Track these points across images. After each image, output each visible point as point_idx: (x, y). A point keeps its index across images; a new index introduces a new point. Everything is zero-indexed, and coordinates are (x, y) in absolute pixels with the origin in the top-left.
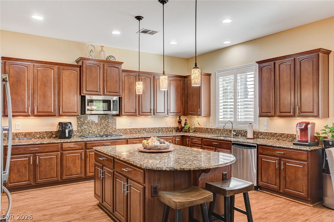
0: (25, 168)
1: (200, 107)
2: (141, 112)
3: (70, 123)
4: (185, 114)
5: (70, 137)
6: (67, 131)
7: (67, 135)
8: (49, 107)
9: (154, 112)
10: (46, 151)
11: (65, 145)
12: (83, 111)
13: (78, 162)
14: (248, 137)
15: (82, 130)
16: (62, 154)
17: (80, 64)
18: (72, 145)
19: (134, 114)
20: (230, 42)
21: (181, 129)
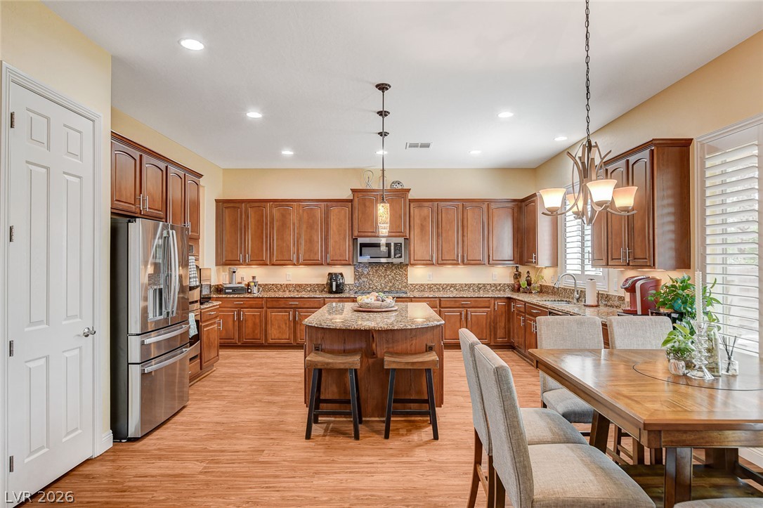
0: (286, 324)
1: (535, 249)
2: (440, 259)
3: (341, 274)
4: (522, 263)
6: (334, 284)
7: (334, 289)
8: (316, 254)
9: (466, 261)
10: (306, 306)
14: (587, 303)
15: (360, 284)
17: (353, 197)
19: (428, 262)
21: (517, 289)
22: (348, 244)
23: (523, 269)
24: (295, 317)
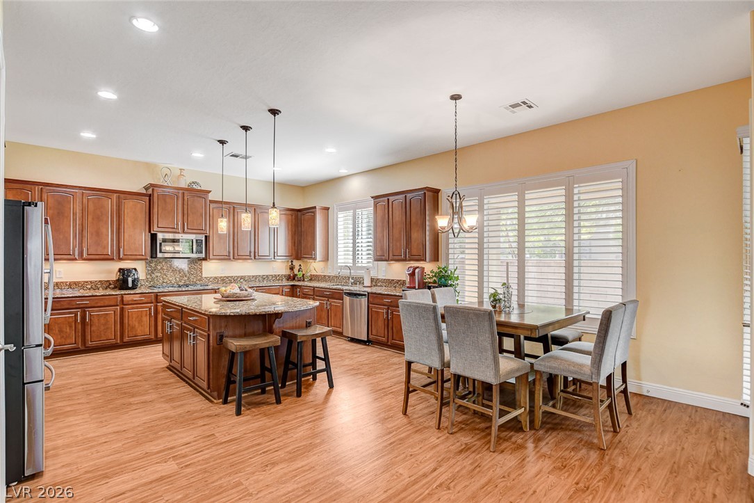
0: (71, 327)
1: (314, 248)
2: (236, 255)
3: (135, 269)
4: (298, 258)
5: (134, 287)
6: (130, 280)
7: (130, 285)
8: (105, 247)
9: (255, 256)
10: (99, 305)
11: (127, 298)
12: (153, 254)
13: (146, 319)
14: (365, 285)
15: (153, 279)
16: (122, 310)
17: (150, 191)
18: (136, 298)
19: (226, 257)
20: (346, 171)
21: (294, 278)
22: (144, 239)
23: (296, 263)
24: (83, 318)
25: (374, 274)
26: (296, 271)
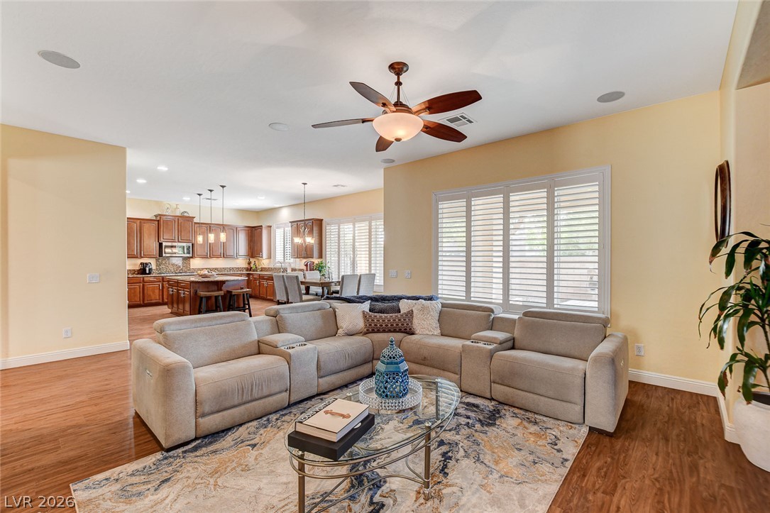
1: (261, 251)
2: (212, 255)
3: (150, 263)
4: (252, 257)
5: (149, 273)
6: (147, 269)
7: (147, 272)
8: (133, 251)
9: (225, 256)
10: (131, 282)
11: (146, 279)
12: (161, 255)
13: (157, 291)
15: (160, 269)
16: (143, 285)
17: (158, 218)
18: (152, 279)
19: (205, 256)
20: (279, 205)
21: (250, 269)
22: (155, 246)
23: (252, 260)
25: (293, 266)
26: (252, 265)
